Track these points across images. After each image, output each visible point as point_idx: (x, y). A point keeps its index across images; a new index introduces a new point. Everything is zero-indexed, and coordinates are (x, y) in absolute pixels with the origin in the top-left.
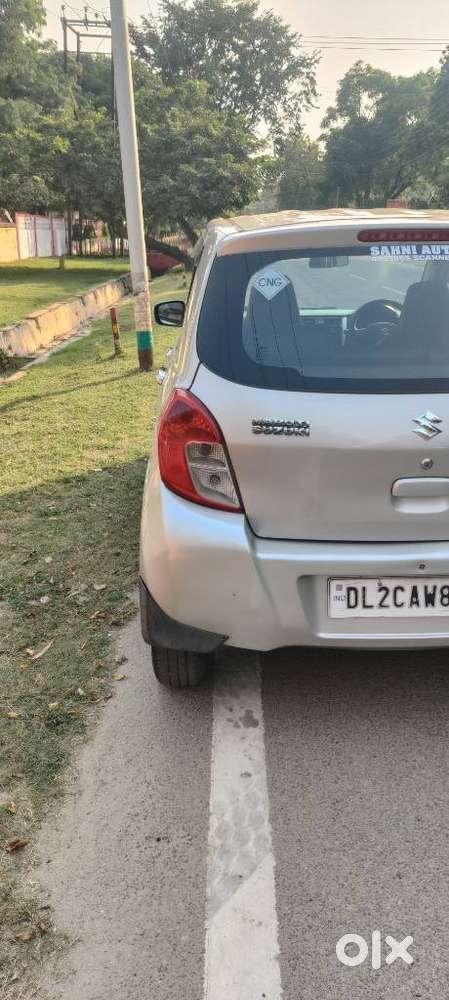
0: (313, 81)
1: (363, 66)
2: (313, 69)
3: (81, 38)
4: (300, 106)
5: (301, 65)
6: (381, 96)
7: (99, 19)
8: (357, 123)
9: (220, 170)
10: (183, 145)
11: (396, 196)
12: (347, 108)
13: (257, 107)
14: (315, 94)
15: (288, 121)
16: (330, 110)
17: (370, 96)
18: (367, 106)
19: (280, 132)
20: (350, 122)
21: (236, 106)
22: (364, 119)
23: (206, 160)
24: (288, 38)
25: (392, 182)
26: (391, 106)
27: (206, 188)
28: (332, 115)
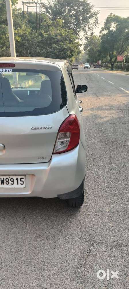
0: (97, 19)
1: (113, 15)
2: (97, 16)
3: (28, 7)
4: (93, 27)
5: (94, 14)
6: (117, 24)
7: (33, 2)
8: (110, 32)
9: (64, 46)
10: (54, 39)
11: (121, 54)
12: (107, 27)
13: (80, 27)
14: (98, 23)
15: (89, 31)
16: (102, 28)
17: (114, 24)
18: (113, 27)
19: (87, 35)
20: (108, 32)
21: (74, 27)
22: (112, 31)
23: (60, 43)
24: (90, 6)
25: (120, 50)
26: (120, 27)
27: (60, 51)
28: (103, 29)
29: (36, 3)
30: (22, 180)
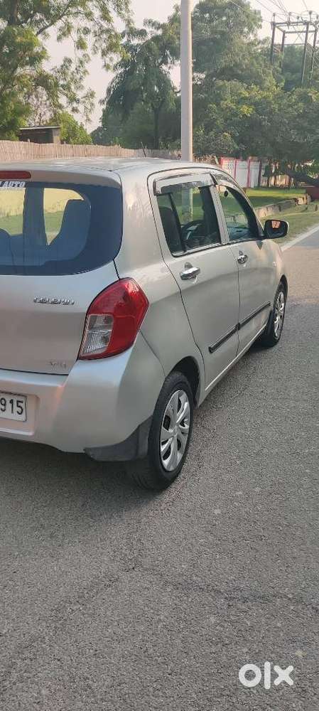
3: (286, 35)
7: (299, 21)
29: (307, 24)
30: (20, 404)
